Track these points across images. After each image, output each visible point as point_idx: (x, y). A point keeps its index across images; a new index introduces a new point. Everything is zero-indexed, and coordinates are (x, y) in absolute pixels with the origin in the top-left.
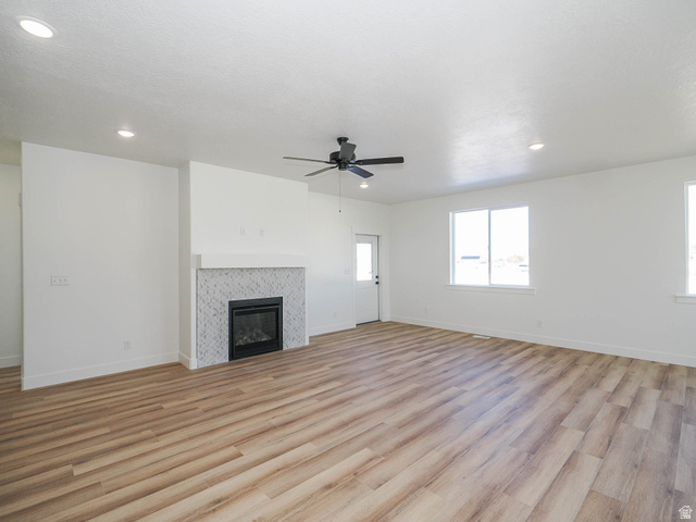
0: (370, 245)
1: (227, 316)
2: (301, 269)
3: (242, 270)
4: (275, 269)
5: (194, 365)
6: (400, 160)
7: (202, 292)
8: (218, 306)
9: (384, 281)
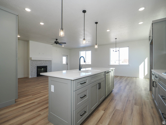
0: (65, 57)
1: (36, 69)
2: (51, 61)
3: (39, 60)
4: (46, 61)
5: (30, 77)
6: (66, 43)
7: (32, 64)
8: (35, 67)
9: (68, 64)
